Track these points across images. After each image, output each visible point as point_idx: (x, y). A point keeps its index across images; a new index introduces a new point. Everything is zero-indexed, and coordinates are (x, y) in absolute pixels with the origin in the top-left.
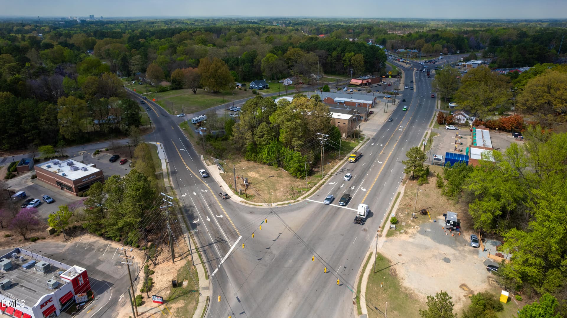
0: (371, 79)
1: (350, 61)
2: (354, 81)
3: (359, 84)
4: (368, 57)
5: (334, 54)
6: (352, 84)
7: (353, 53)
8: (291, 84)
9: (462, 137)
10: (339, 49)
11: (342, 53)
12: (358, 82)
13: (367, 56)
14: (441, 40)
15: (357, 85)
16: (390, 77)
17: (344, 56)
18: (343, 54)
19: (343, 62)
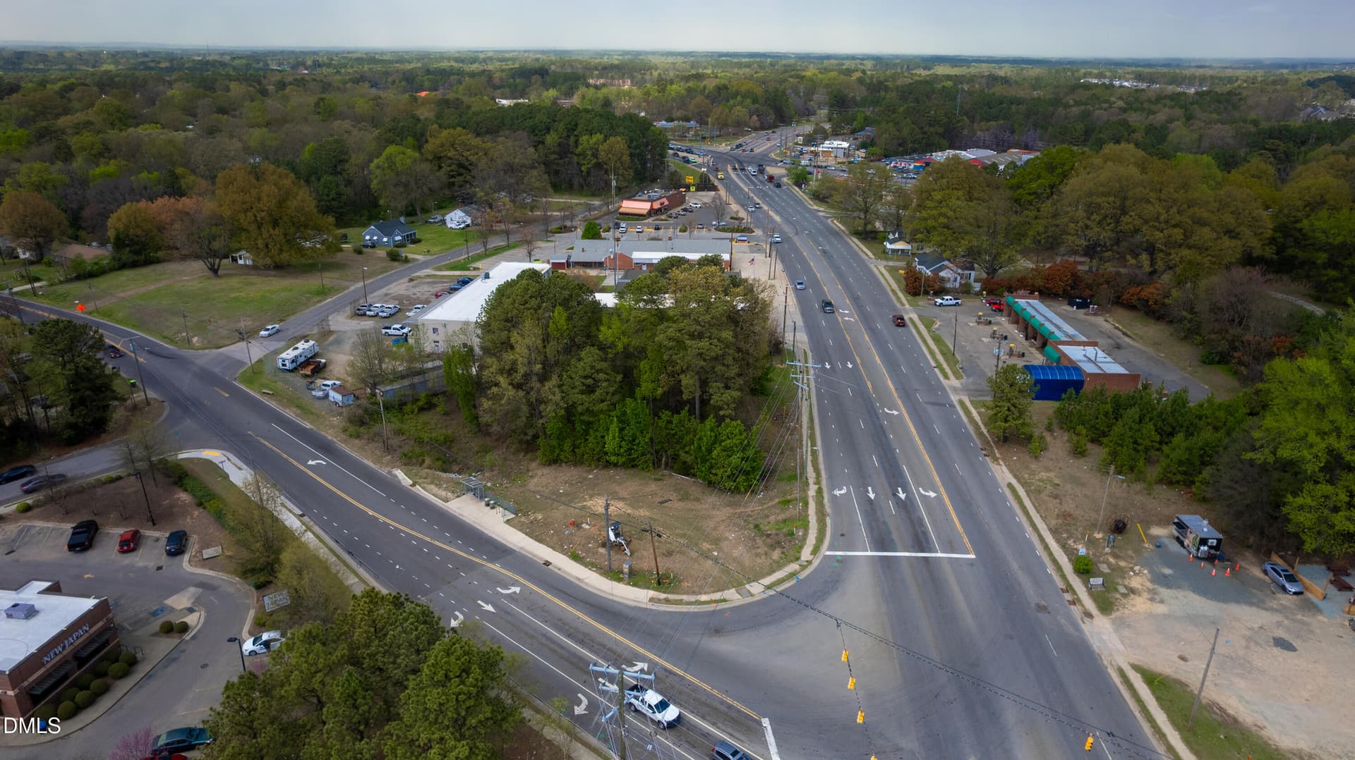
0: (668, 198)
1: (595, 155)
2: (629, 206)
3: (645, 212)
4: (634, 144)
5: (551, 139)
6: (626, 214)
7: (599, 137)
8: (468, 226)
9: (990, 322)
10: (561, 127)
11: (569, 136)
12: (642, 206)
13: (631, 141)
14: (739, 98)
15: (641, 215)
16: (693, 189)
17: (576, 142)
18: (572, 139)
19: (576, 158)
